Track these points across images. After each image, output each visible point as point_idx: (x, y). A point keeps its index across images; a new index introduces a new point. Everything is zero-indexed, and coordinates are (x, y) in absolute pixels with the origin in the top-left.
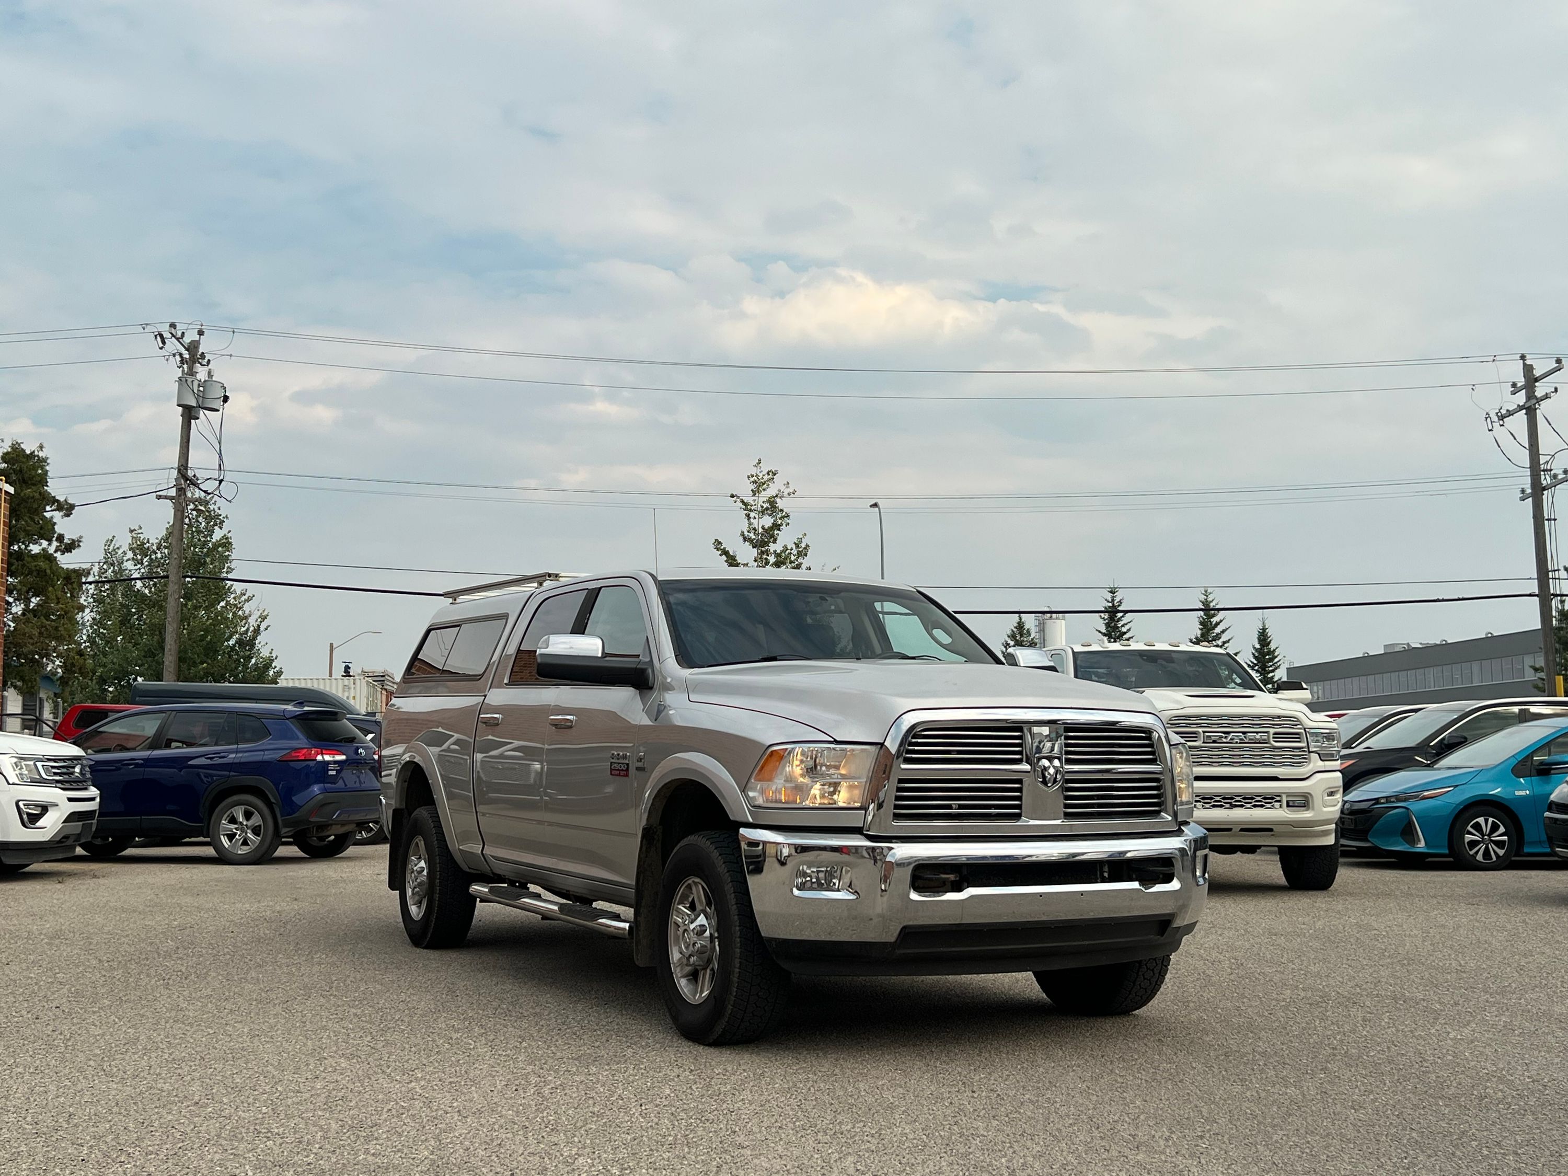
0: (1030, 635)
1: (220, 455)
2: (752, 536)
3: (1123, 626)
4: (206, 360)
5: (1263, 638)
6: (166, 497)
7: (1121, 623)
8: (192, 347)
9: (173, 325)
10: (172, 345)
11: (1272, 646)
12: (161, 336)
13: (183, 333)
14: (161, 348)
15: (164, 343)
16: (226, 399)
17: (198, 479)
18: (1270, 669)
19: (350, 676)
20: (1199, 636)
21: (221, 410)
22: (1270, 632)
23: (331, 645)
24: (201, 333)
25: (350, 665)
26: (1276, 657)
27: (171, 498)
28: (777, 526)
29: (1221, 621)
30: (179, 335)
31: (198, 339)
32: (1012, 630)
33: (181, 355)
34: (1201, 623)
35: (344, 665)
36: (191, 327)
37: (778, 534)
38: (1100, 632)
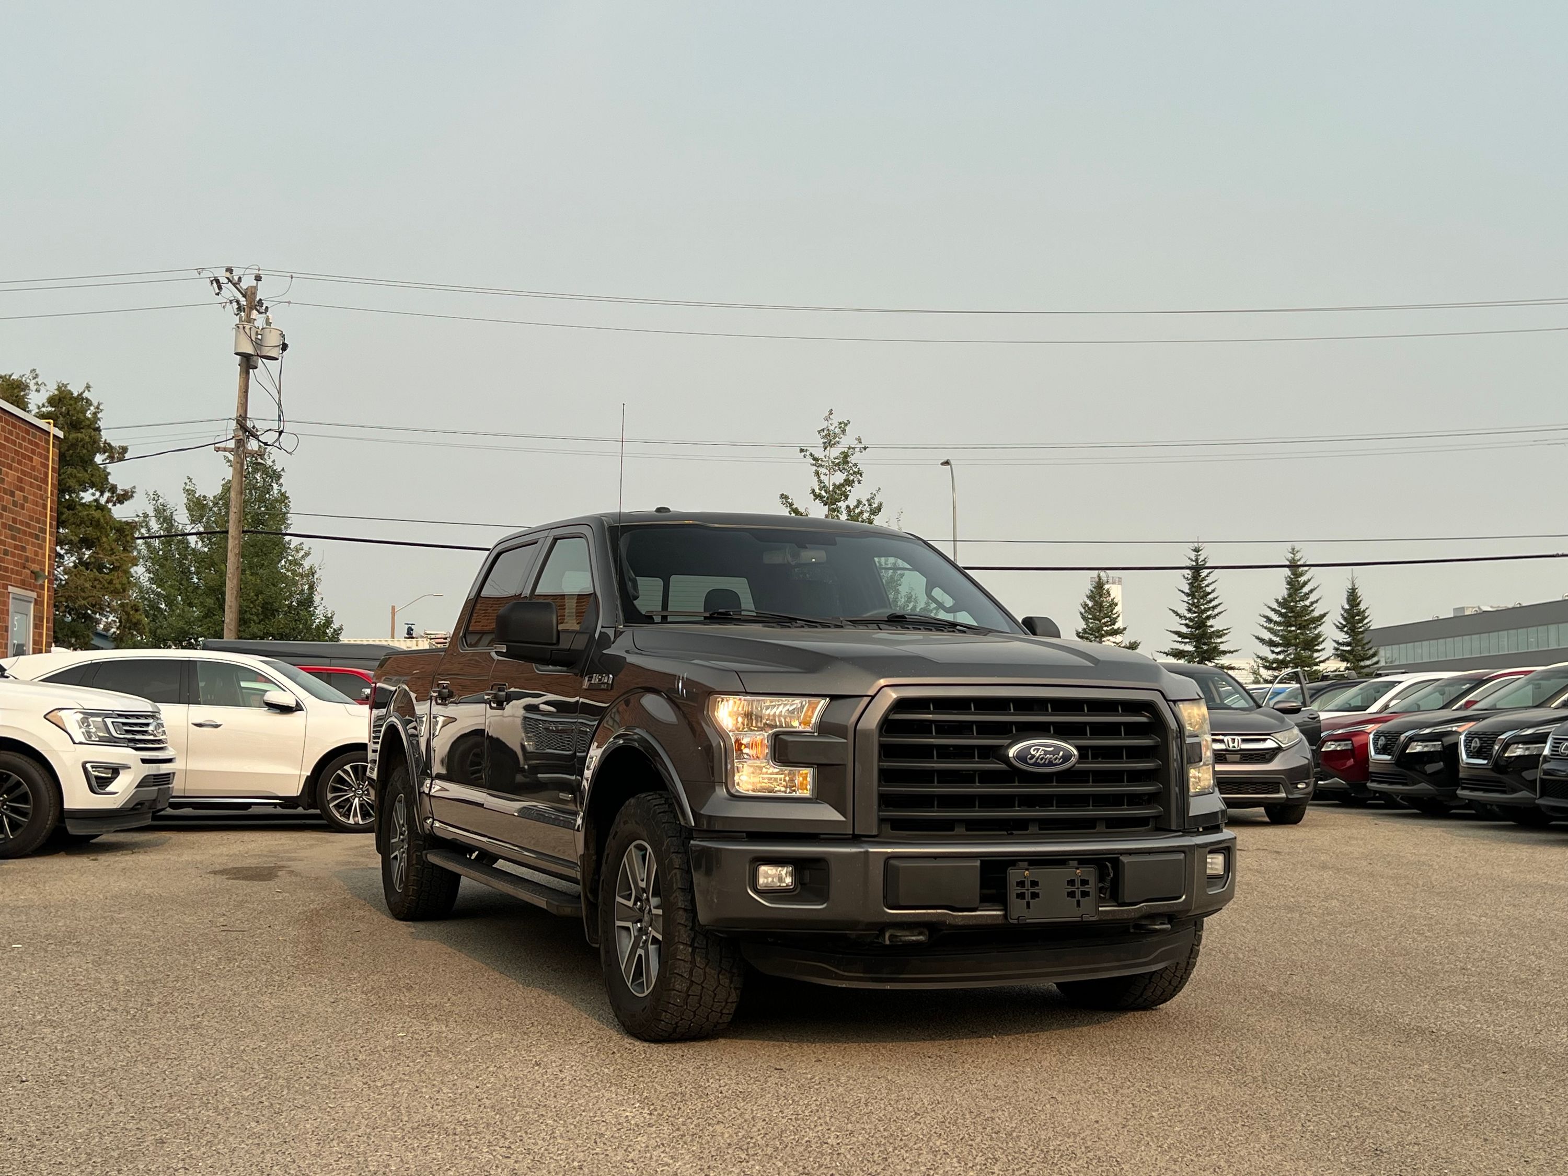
0: (1110, 595)
1: (280, 405)
2: (823, 493)
3: (1207, 586)
4: (264, 308)
5: (1353, 598)
6: (225, 450)
7: (1206, 583)
8: (249, 293)
9: (230, 270)
10: (229, 291)
11: (1362, 607)
12: (218, 281)
13: (240, 278)
14: (217, 294)
15: (220, 288)
16: (284, 347)
17: (257, 431)
18: (1361, 630)
19: (413, 638)
20: (1286, 596)
21: (280, 358)
22: (1359, 592)
23: (393, 608)
24: (258, 278)
25: (413, 627)
26: (1366, 618)
27: (231, 451)
28: (848, 482)
29: (1309, 580)
30: (236, 278)
31: (255, 285)
32: (1091, 591)
33: (238, 302)
34: (1289, 583)
35: (407, 626)
36: (248, 271)
37: (850, 491)
38: (1183, 592)
